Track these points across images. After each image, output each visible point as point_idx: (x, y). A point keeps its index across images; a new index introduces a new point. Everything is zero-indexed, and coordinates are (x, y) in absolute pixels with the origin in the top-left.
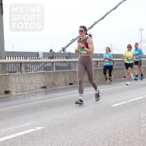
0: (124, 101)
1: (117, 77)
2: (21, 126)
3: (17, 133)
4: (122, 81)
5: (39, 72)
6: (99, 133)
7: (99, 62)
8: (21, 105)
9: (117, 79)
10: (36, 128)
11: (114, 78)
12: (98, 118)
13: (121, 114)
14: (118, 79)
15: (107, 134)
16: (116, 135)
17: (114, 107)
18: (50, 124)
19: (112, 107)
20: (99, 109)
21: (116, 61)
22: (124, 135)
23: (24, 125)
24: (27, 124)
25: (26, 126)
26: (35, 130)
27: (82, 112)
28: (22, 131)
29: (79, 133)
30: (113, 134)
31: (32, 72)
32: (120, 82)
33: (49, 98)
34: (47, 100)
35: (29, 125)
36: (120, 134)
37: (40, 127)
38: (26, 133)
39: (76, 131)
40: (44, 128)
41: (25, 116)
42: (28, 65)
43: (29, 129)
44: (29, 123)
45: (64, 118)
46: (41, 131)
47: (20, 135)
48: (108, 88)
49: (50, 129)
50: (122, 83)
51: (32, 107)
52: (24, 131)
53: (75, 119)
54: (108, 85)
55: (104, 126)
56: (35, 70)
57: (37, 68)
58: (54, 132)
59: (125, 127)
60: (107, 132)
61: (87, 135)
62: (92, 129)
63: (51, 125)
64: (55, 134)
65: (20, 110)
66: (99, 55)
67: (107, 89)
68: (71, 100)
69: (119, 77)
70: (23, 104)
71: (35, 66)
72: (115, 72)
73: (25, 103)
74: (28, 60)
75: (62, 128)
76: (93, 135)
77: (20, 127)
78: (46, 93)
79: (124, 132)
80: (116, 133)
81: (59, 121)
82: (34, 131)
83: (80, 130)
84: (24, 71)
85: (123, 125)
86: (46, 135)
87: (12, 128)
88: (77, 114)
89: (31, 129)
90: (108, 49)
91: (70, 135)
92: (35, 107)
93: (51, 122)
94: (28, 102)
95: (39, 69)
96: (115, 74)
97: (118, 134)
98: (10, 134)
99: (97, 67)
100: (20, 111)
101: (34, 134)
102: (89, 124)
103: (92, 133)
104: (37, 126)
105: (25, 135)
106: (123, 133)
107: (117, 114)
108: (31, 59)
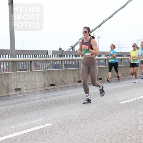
0: (132, 98)
1: (125, 75)
2: (31, 122)
3: (27, 129)
4: (129, 79)
5: (48, 70)
6: (107, 129)
7: (107, 60)
8: (31, 102)
9: (124, 77)
10: (46, 124)
11: (122, 76)
12: (106, 116)
13: (129, 111)
14: (126, 76)
15: (115, 131)
16: (124, 132)
17: (122, 104)
18: (59, 120)
19: (120, 104)
20: (107, 106)
21: (124, 59)
22: (132, 132)
23: (33, 122)
24: (36, 121)
25: (36, 122)
26: (44, 126)
27: (90, 110)
28: (32, 128)
29: (88, 130)
30: (121, 131)
31: (41, 70)
32: (128, 80)
33: (58, 96)
34: (56, 97)
35: (38, 121)
36: (128, 131)
37: (49, 123)
38: (36, 129)
39: (85, 127)
40: (53, 124)
41: (35, 113)
42: (38, 63)
43: (39, 126)
44: (39, 120)
45: (73, 115)
46: (51, 128)
47: (30, 131)
48: (116, 85)
49: (60, 126)
50: (130, 81)
51: (42, 104)
52: (34, 127)
53: (84, 116)
54: (116, 83)
55: (112, 123)
56: (44, 68)
57: (46, 66)
58: (63, 128)
59: (133, 124)
60: (115, 129)
61: (96, 132)
62: (101, 125)
63: (60, 122)
64: (64, 131)
65: (30, 106)
66: (107, 53)
67: (115, 87)
68: (80, 97)
69: (127, 75)
70: (33, 101)
71: (44, 64)
72: (123, 70)
73: (34, 100)
74: (38, 58)
75: (71, 124)
76: (101, 132)
77: (30, 124)
78: (55, 91)
79: (132, 128)
80: (125, 130)
81: (68, 118)
82: (44, 128)
83: (88, 127)
84: (33, 69)
85: (131, 122)
86: (55, 131)
87: (22, 124)
88: (85, 111)
89: (40, 125)
90: (113, 46)
91: (79, 132)
92: (45, 104)
93: (60, 119)
94: (37, 100)
95: (48, 67)
96: (123, 72)
97: (126, 131)
98: (21, 131)
99: (106, 65)
100: (30, 108)
101: (43, 131)
102: (97, 120)
103: (101, 129)
104: (47, 123)
105: (34, 131)
106: (131, 130)
107: (124, 112)
108: (41, 57)
